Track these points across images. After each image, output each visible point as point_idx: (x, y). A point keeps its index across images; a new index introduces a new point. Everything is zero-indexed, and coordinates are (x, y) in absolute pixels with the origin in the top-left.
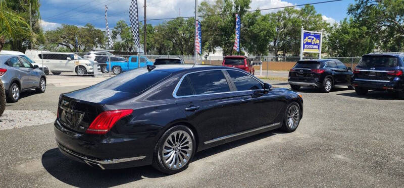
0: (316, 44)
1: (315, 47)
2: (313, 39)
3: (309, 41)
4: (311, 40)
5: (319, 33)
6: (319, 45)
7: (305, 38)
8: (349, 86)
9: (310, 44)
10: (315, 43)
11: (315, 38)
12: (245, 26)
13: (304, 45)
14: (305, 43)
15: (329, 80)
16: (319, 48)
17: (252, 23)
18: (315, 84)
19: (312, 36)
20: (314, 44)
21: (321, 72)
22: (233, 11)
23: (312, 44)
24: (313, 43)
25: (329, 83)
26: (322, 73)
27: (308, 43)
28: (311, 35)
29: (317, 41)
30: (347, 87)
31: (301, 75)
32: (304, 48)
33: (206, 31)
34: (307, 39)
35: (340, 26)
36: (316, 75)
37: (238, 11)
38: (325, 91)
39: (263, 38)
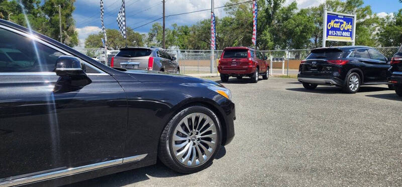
0: (348, 31)
1: (344, 34)
2: (342, 23)
3: (337, 26)
4: (339, 24)
5: (351, 15)
6: (351, 32)
7: (329, 21)
8: (389, 85)
9: (338, 29)
10: (346, 29)
11: (345, 22)
12: (279, 22)
13: (328, 30)
14: (329, 28)
15: (355, 75)
16: (351, 36)
17: (286, 19)
18: (332, 81)
19: (341, 19)
20: (344, 30)
21: (343, 63)
22: (266, 6)
23: (340, 31)
24: (342, 29)
25: (355, 80)
26: (343, 65)
27: (333, 29)
28: (339, 19)
29: (349, 27)
30: (387, 86)
31: (314, 68)
32: (328, 34)
33: (238, 28)
34: (332, 23)
35: (393, 19)
36: (334, 68)
37: (272, 6)
38: (348, 91)
39: (299, 34)
